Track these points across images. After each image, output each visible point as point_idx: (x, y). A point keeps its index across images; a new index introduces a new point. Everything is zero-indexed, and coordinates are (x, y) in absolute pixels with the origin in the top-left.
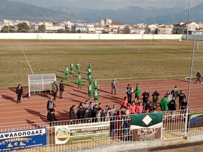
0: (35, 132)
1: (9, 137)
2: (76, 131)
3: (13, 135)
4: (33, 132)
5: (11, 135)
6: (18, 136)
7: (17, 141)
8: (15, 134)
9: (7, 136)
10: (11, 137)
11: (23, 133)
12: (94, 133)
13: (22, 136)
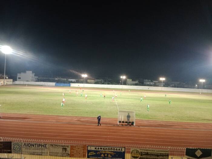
2: (145, 153)
3: (105, 149)
4: (117, 149)
7: (107, 153)
9: (101, 149)
12: (157, 157)
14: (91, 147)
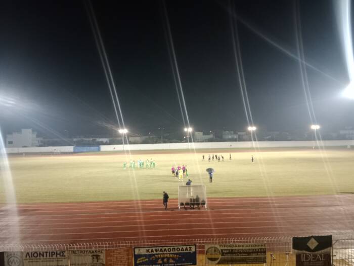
0: (184, 249)
1: (158, 252)
2: (228, 251)
3: (163, 250)
4: (182, 248)
5: (161, 251)
6: (168, 252)
7: (167, 257)
8: (165, 249)
9: (157, 251)
10: (161, 253)
11: (173, 249)
12: (248, 255)
13: (172, 252)
14: (139, 250)
